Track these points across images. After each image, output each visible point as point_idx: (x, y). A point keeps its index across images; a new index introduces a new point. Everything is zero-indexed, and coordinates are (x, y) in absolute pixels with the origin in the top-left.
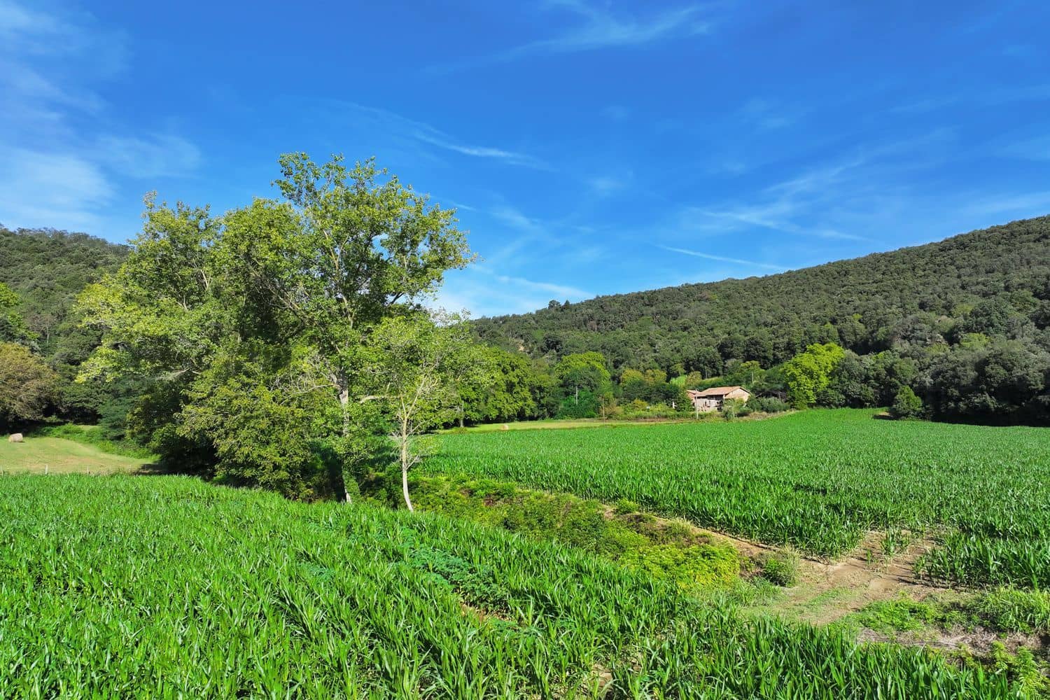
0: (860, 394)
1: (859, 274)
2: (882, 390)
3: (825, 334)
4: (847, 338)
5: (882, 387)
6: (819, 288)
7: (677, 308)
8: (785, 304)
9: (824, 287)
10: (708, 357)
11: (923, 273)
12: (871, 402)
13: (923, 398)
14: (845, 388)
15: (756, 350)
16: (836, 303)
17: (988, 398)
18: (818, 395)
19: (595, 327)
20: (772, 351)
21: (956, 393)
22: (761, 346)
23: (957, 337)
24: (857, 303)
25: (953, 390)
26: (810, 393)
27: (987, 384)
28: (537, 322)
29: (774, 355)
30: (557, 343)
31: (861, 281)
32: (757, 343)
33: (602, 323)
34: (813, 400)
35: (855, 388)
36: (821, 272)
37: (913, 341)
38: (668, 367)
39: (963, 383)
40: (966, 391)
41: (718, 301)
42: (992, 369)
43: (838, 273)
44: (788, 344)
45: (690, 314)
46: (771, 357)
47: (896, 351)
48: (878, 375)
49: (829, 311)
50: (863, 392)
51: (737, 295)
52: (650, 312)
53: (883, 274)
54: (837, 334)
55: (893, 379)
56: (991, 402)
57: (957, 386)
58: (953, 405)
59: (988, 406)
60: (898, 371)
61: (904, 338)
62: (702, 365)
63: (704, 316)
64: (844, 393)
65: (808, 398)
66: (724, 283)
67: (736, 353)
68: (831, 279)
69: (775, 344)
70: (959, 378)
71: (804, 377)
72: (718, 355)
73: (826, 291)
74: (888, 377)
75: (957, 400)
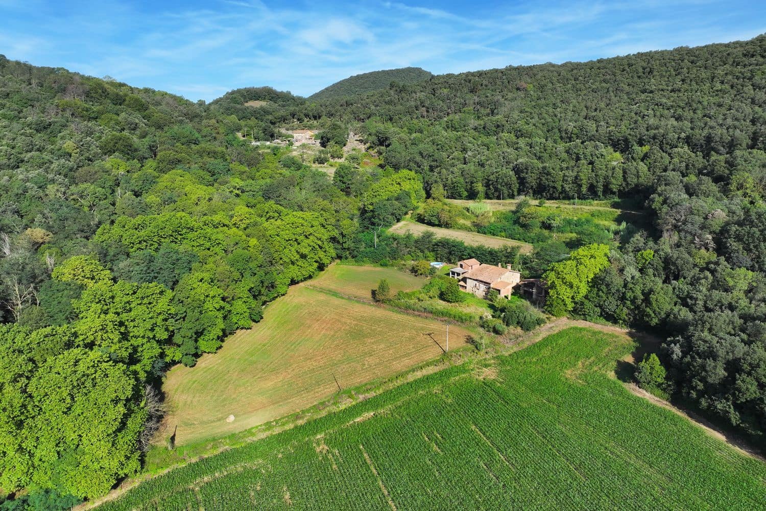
0: (615, 312)
1: (662, 76)
2: (636, 315)
3: (610, 173)
4: (629, 179)
5: (636, 312)
6: (622, 91)
7: (496, 98)
8: (589, 104)
9: (626, 88)
10: (505, 180)
11: (720, 88)
12: (624, 321)
13: (667, 368)
14: (601, 303)
15: (547, 179)
16: (633, 114)
17: (732, 410)
18: (576, 303)
19: (425, 113)
20: (561, 183)
21: (701, 386)
22: (552, 177)
23: (726, 243)
24: (652, 121)
25: (699, 383)
26: (568, 301)
27: (734, 395)
28: (376, 106)
29: (562, 186)
30: (387, 139)
31: (661, 87)
32: (548, 174)
33: (431, 110)
34: (570, 306)
35: (612, 305)
36: (630, 65)
37: (683, 234)
38: (472, 183)
39: (710, 380)
40: (710, 390)
41: (532, 93)
42: (743, 381)
43: (644, 69)
44: (576, 177)
45: (504, 110)
46: (560, 188)
47: (663, 250)
48: (635, 298)
49: (624, 129)
50: (618, 311)
51: (550, 85)
52: (472, 102)
53: (683, 80)
54: (621, 175)
55: (648, 310)
56: (735, 417)
57: (703, 380)
58: (695, 396)
59: (729, 420)
60: (654, 303)
61: (676, 227)
62: (499, 186)
63: (515, 115)
64: (600, 306)
65: (565, 305)
66: (542, 68)
67: (529, 180)
68: (636, 79)
69: (564, 176)
70: (706, 371)
71: (564, 287)
72: (514, 178)
73: (628, 93)
74: (644, 304)
75: (701, 394)
